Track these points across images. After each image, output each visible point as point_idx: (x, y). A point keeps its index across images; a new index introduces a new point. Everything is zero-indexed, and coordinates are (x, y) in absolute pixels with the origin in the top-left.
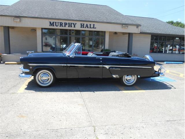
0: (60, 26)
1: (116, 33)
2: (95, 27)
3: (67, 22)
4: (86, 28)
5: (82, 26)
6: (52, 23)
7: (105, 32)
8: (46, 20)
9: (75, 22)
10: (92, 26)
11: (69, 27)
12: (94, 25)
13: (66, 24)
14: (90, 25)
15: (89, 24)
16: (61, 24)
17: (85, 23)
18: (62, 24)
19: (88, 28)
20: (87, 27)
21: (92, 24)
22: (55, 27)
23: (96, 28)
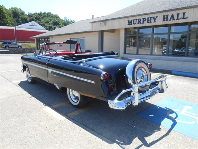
0: (138, 23)
2: (185, 17)
3: (146, 17)
4: (170, 20)
10: (181, 16)
11: (148, 23)
12: (184, 13)
13: (144, 19)
14: (178, 14)
15: (175, 13)
16: (139, 21)
17: (170, 14)
18: (141, 20)
19: (174, 19)
20: (172, 19)
21: (181, 12)
22: (133, 26)
23: (187, 18)
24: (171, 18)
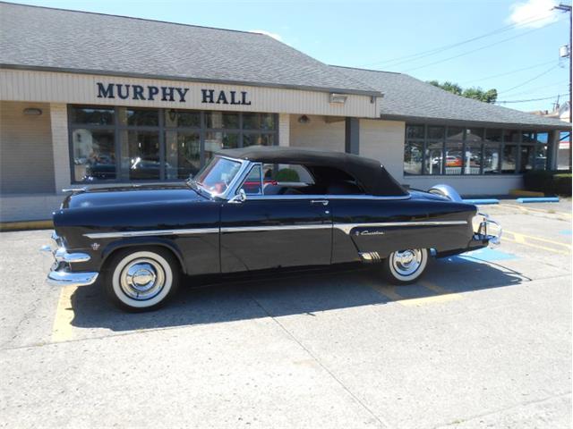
0: (135, 98)
1: (304, 118)
2: (247, 101)
3: (159, 84)
4: (218, 102)
5: (208, 96)
6: (106, 87)
7: (276, 116)
8: (86, 77)
9: (182, 85)
10: (238, 98)
11: (165, 102)
12: (244, 94)
13: (154, 91)
14: (233, 93)
15: (227, 89)
16: (138, 92)
17: (217, 89)
18: (142, 89)
19: (225, 102)
20: (221, 101)
21: (238, 90)
22: (117, 101)
23: (250, 104)
24: (219, 99)
